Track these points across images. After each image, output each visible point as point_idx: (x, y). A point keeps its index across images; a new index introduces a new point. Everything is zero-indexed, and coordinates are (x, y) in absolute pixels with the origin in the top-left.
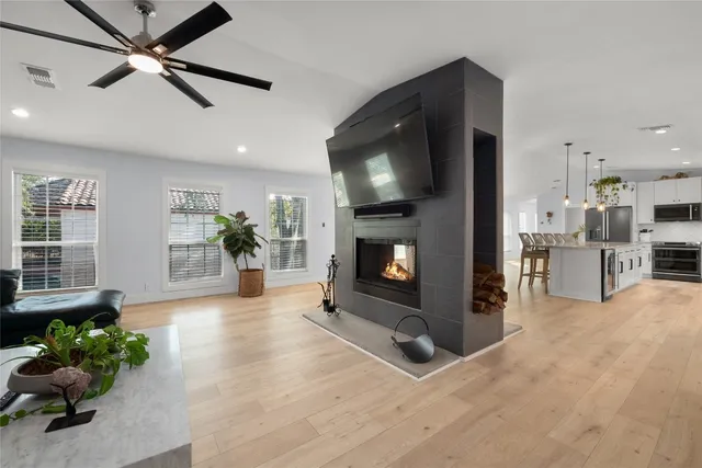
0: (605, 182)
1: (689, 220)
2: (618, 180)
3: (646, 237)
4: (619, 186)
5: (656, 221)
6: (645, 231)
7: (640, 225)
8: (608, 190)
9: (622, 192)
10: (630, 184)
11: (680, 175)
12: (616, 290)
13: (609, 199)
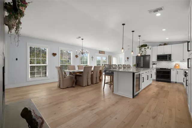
0: (142, 46)
1: (167, 60)
2: (146, 46)
3: (154, 66)
4: (146, 47)
5: (158, 61)
6: (154, 64)
7: (153, 62)
8: (143, 49)
9: (147, 50)
10: (150, 47)
11: (165, 44)
12: (140, 90)
13: (143, 52)
